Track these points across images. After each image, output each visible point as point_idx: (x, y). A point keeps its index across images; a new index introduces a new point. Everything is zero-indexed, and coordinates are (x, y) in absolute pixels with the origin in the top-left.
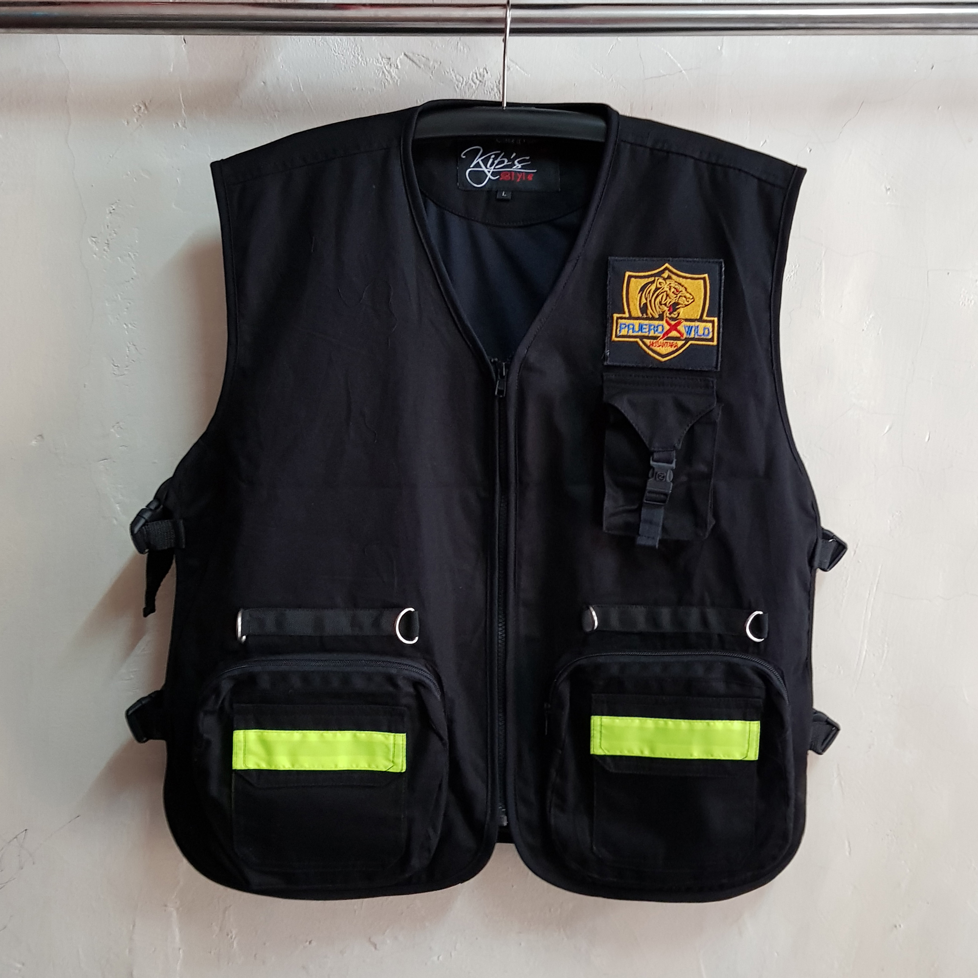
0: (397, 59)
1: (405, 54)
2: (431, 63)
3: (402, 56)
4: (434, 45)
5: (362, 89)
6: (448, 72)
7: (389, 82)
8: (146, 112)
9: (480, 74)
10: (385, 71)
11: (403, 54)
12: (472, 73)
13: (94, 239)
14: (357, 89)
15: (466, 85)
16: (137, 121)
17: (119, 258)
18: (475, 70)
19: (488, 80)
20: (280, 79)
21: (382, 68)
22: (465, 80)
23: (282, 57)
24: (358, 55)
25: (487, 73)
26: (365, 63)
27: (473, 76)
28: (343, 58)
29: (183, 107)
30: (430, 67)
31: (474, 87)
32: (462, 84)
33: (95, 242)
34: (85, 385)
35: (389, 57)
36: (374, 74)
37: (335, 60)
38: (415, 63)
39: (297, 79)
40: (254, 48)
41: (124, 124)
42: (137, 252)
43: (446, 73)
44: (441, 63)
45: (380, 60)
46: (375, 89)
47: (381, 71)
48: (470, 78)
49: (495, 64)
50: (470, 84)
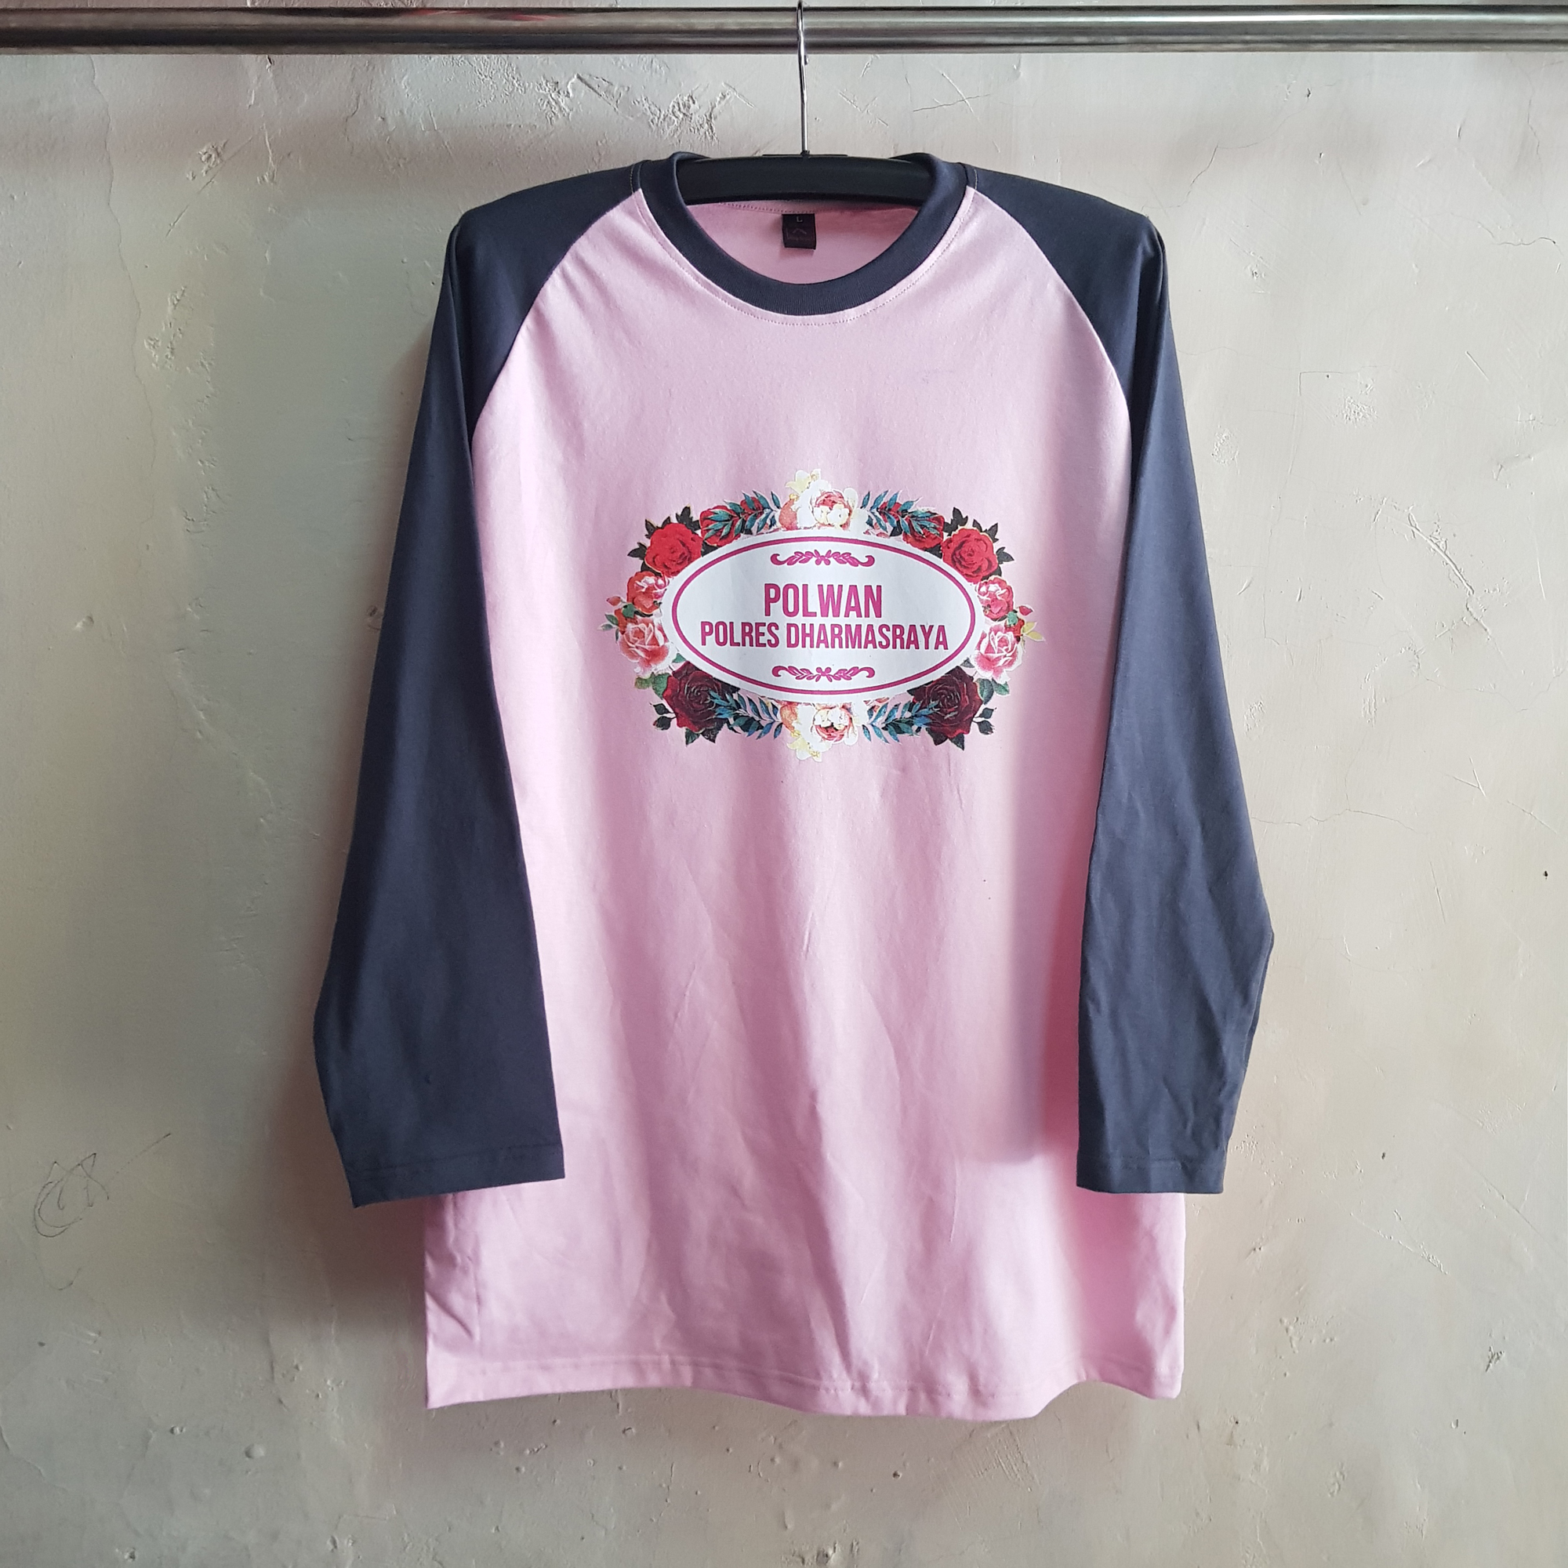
0: (568, 83)
1: (579, 77)
2: (616, 89)
3: (575, 79)
4: (619, 63)
5: (520, 126)
6: (639, 102)
7: (557, 116)
8: (219, 162)
9: (684, 106)
10: (551, 100)
11: (575, 76)
12: (672, 103)
13: (150, 341)
14: (513, 126)
15: (664, 119)
16: (206, 172)
17: (188, 368)
18: (677, 99)
19: (695, 113)
20: (405, 113)
21: (547, 97)
22: (663, 113)
23: (408, 84)
24: (514, 78)
25: (694, 103)
26: (523, 89)
27: (674, 106)
28: (491, 83)
29: (270, 151)
30: (615, 92)
31: (676, 123)
32: (658, 119)
33: (154, 347)
34: (148, 546)
35: (555, 81)
36: (536, 104)
37: (481, 86)
38: (593, 89)
39: (428, 112)
40: (368, 70)
41: (188, 179)
42: (212, 359)
43: (636, 103)
44: (629, 88)
45: (544, 85)
46: (538, 126)
47: (546, 103)
48: (670, 111)
49: (705, 90)
50: (670, 118)
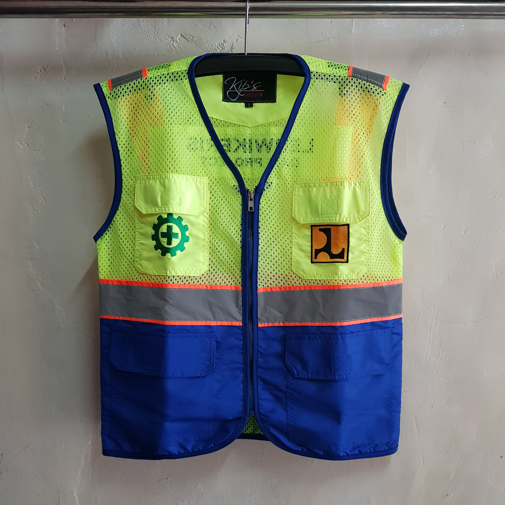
0: (177, 38)
1: (181, 35)
2: (195, 39)
3: (179, 36)
5: (159, 55)
7: (173, 51)
8: (45, 72)
9: (222, 44)
10: (171, 44)
12: (217, 44)
14: (156, 54)
15: (214, 50)
16: (40, 76)
17: (34, 152)
18: (219, 42)
19: (226, 47)
20: (115, 51)
21: (169, 43)
22: (214, 47)
23: (117, 39)
24: (156, 36)
25: (225, 43)
26: (160, 41)
28: (148, 38)
31: (219, 51)
32: (212, 50)
33: (21, 143)
34: (19, 220)
35: (172, 37)
36: (165, 46)
37: (144, 40)
38: (187, 39)
39: (124, 51)
41: (33, 79)
42: (43, 148)
43: (203, 44)
44: (200, 39)
45: (168, 38)
46: (166, 54)
47: (169, 45)
48: (216, 46)
49: (229, 38)
50: (216, 49)
